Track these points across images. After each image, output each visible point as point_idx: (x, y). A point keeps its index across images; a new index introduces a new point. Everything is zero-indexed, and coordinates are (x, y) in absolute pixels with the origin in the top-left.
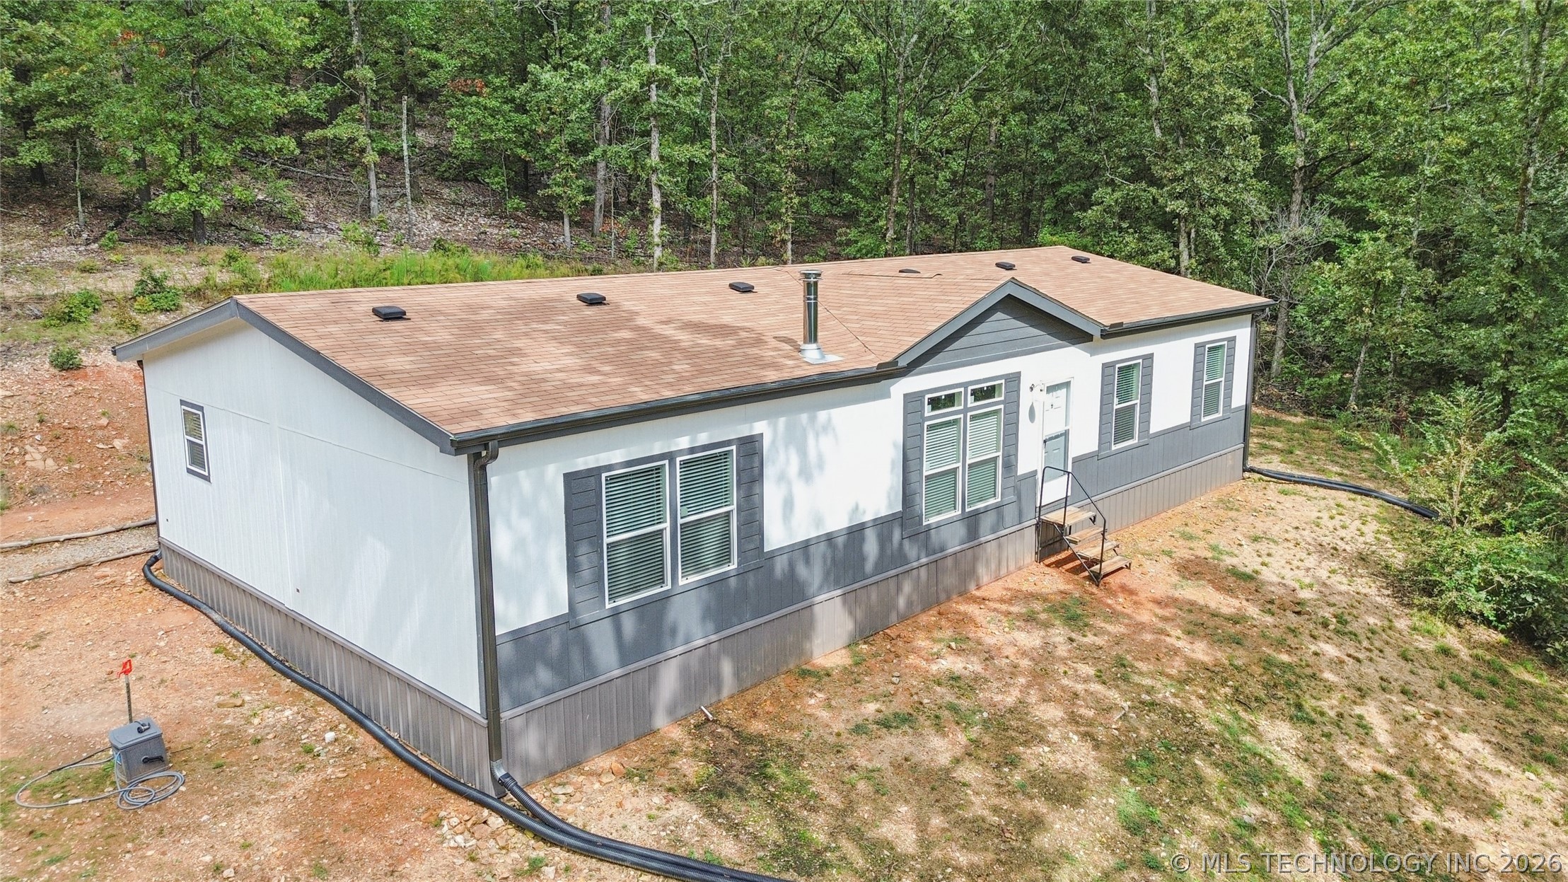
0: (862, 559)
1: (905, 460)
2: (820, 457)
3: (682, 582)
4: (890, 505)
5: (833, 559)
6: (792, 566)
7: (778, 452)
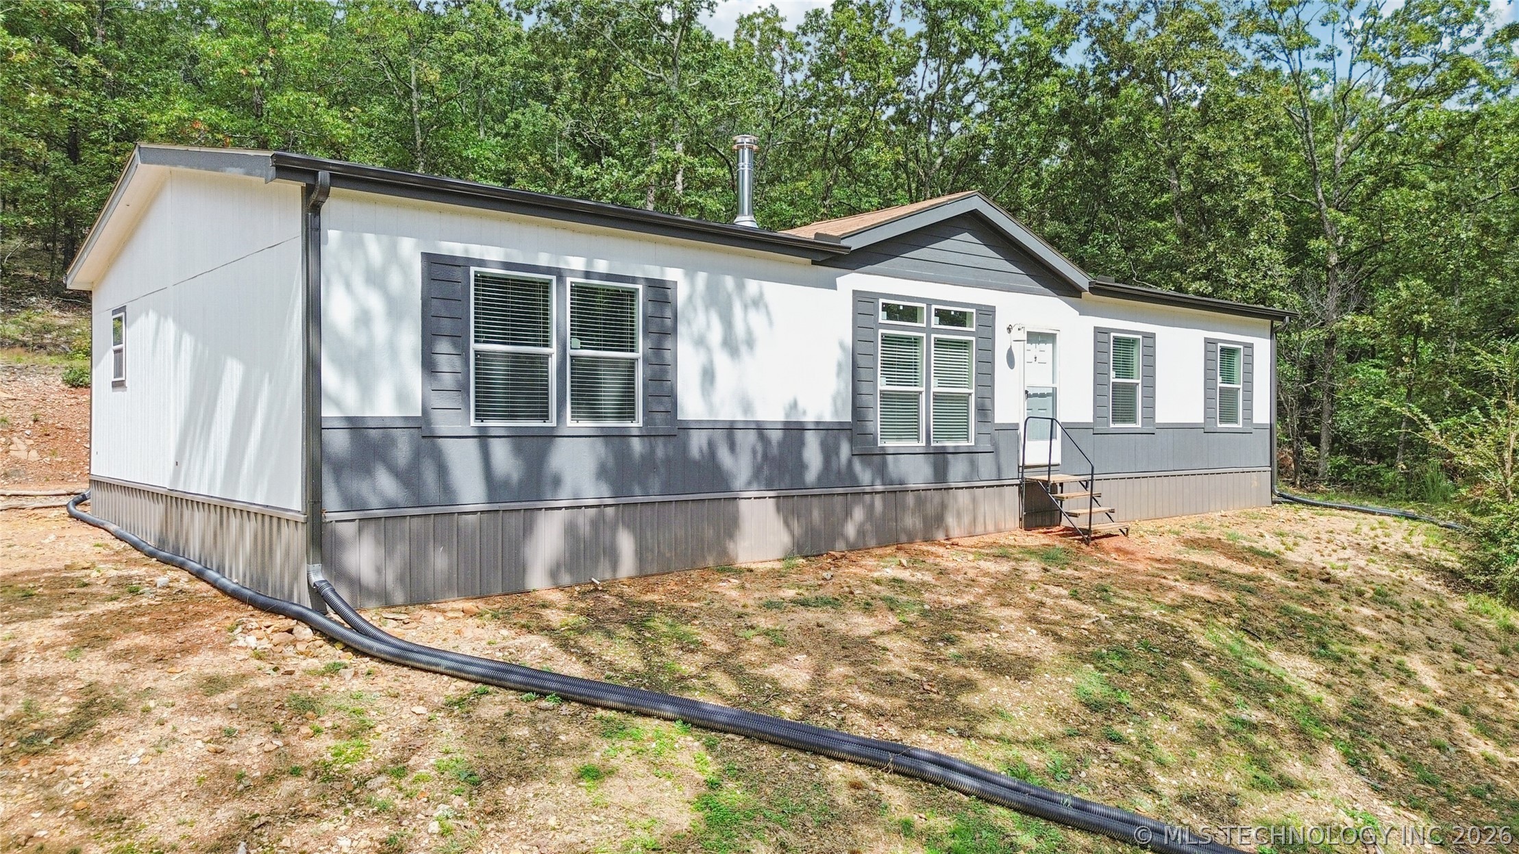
0: (802, 466)
1: (855, 367)
2: (749, 332)
3: (570, 422)
4: (836, 412)
5: (765, 456)
6: (711, 445)
7: (695, 310)
